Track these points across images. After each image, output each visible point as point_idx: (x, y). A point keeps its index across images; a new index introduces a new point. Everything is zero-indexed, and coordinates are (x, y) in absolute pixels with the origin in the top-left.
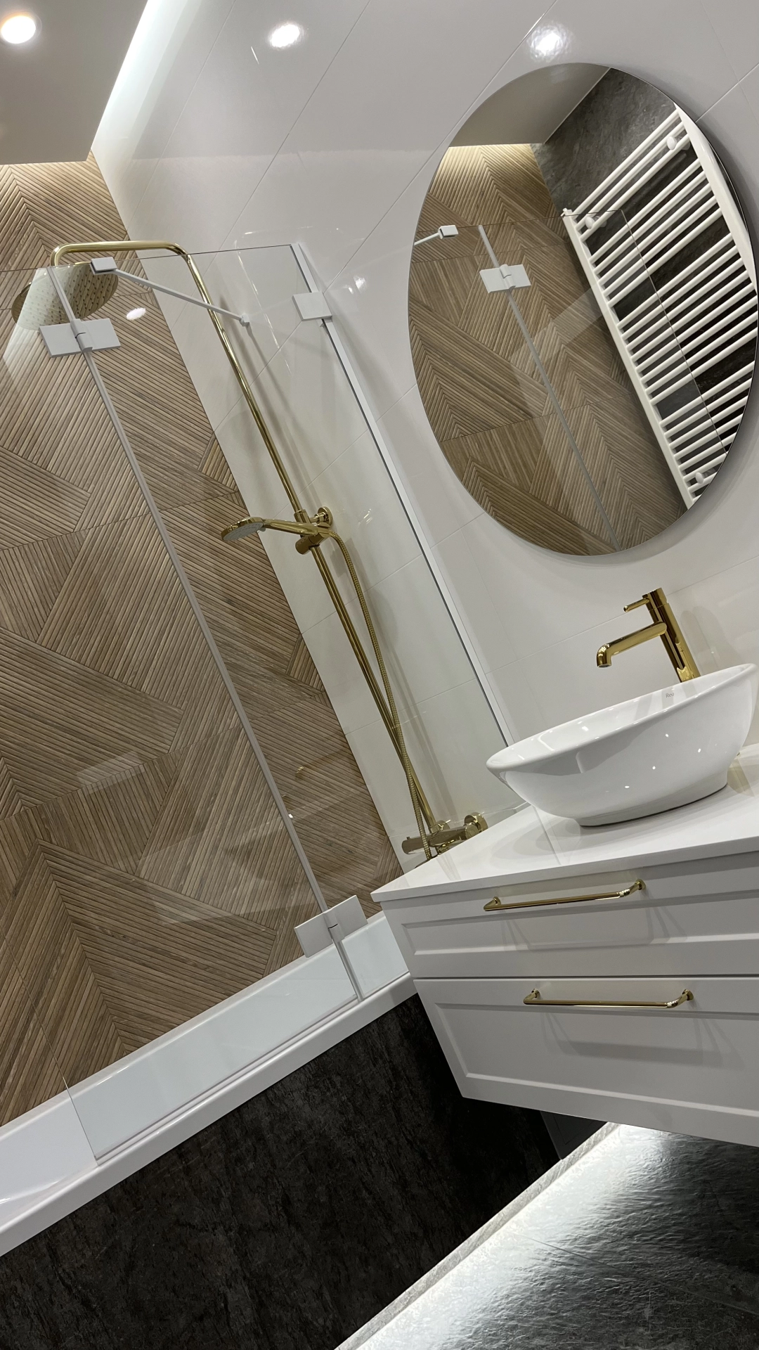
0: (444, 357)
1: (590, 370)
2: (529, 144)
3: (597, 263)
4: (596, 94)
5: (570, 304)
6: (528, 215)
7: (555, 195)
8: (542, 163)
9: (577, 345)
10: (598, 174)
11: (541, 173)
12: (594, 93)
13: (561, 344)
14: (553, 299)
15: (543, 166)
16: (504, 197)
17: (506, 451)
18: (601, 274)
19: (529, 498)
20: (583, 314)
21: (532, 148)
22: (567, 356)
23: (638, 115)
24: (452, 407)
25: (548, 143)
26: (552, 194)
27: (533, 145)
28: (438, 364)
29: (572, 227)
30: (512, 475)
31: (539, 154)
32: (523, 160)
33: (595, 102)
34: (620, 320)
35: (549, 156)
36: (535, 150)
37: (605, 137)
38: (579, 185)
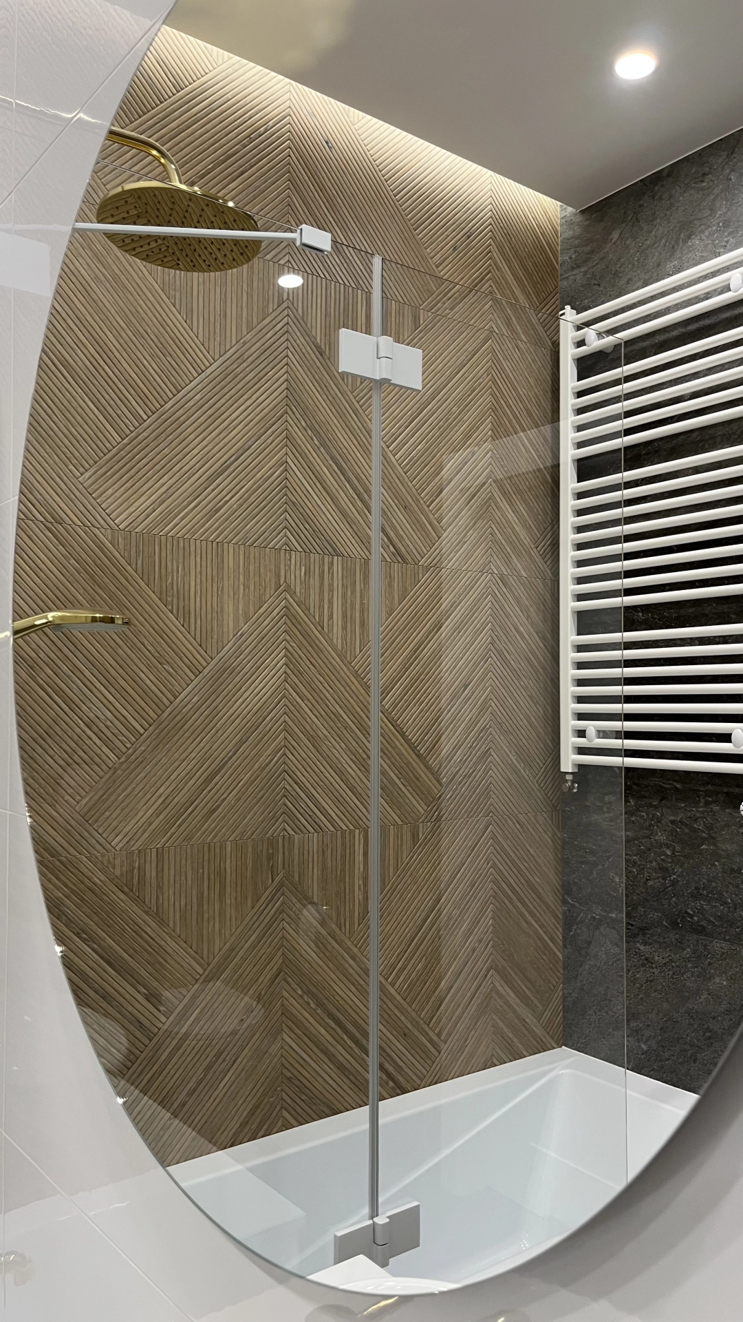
0: (312, 428)
1: (513, 529)
2: (559, 203)
3: (580, 394)
4: (669, 175)
5: (524, 430)
6: (517, 292)
7: (565, 283)
8: (566, 235)
9: (510, 487)
10: (628, 282)
11: (559, 248)
12: (666, 172)
13: (488, 477)
14: (505, 413)
15: (565, 241)
16: (496, 255)
17: (344, 596)
18: (580, 411)
19: (347, 672)
20: (536, 450)
21: (562, 210)
22: (490, 498)
23: (709, 227)
24: (290, 504)
25: (583, 212)
26: (561, 280)
27: (565, 206)
28: (299, 436)
29: (568, 335)
30: (337, 631)
31: (568, 223)
32: (543, 220)
33: (663, 186)
34: (578, 482)
35: (578, 230)
36: (564, 214)
37: (656, 237)
38: (599, 285)
